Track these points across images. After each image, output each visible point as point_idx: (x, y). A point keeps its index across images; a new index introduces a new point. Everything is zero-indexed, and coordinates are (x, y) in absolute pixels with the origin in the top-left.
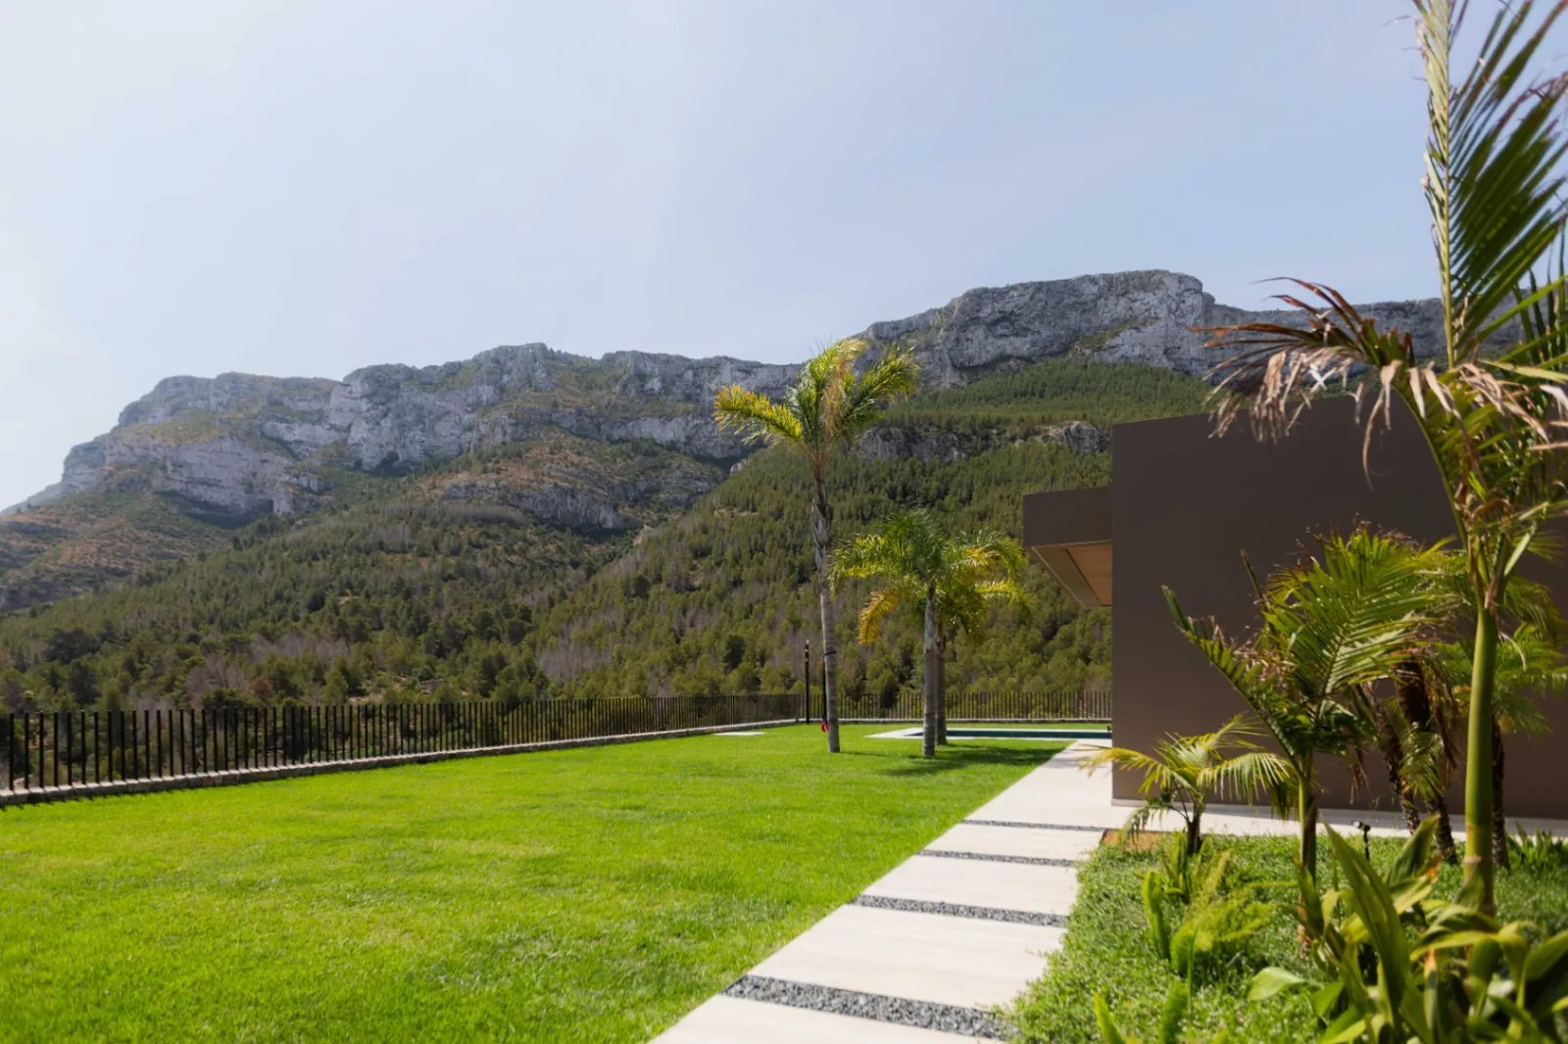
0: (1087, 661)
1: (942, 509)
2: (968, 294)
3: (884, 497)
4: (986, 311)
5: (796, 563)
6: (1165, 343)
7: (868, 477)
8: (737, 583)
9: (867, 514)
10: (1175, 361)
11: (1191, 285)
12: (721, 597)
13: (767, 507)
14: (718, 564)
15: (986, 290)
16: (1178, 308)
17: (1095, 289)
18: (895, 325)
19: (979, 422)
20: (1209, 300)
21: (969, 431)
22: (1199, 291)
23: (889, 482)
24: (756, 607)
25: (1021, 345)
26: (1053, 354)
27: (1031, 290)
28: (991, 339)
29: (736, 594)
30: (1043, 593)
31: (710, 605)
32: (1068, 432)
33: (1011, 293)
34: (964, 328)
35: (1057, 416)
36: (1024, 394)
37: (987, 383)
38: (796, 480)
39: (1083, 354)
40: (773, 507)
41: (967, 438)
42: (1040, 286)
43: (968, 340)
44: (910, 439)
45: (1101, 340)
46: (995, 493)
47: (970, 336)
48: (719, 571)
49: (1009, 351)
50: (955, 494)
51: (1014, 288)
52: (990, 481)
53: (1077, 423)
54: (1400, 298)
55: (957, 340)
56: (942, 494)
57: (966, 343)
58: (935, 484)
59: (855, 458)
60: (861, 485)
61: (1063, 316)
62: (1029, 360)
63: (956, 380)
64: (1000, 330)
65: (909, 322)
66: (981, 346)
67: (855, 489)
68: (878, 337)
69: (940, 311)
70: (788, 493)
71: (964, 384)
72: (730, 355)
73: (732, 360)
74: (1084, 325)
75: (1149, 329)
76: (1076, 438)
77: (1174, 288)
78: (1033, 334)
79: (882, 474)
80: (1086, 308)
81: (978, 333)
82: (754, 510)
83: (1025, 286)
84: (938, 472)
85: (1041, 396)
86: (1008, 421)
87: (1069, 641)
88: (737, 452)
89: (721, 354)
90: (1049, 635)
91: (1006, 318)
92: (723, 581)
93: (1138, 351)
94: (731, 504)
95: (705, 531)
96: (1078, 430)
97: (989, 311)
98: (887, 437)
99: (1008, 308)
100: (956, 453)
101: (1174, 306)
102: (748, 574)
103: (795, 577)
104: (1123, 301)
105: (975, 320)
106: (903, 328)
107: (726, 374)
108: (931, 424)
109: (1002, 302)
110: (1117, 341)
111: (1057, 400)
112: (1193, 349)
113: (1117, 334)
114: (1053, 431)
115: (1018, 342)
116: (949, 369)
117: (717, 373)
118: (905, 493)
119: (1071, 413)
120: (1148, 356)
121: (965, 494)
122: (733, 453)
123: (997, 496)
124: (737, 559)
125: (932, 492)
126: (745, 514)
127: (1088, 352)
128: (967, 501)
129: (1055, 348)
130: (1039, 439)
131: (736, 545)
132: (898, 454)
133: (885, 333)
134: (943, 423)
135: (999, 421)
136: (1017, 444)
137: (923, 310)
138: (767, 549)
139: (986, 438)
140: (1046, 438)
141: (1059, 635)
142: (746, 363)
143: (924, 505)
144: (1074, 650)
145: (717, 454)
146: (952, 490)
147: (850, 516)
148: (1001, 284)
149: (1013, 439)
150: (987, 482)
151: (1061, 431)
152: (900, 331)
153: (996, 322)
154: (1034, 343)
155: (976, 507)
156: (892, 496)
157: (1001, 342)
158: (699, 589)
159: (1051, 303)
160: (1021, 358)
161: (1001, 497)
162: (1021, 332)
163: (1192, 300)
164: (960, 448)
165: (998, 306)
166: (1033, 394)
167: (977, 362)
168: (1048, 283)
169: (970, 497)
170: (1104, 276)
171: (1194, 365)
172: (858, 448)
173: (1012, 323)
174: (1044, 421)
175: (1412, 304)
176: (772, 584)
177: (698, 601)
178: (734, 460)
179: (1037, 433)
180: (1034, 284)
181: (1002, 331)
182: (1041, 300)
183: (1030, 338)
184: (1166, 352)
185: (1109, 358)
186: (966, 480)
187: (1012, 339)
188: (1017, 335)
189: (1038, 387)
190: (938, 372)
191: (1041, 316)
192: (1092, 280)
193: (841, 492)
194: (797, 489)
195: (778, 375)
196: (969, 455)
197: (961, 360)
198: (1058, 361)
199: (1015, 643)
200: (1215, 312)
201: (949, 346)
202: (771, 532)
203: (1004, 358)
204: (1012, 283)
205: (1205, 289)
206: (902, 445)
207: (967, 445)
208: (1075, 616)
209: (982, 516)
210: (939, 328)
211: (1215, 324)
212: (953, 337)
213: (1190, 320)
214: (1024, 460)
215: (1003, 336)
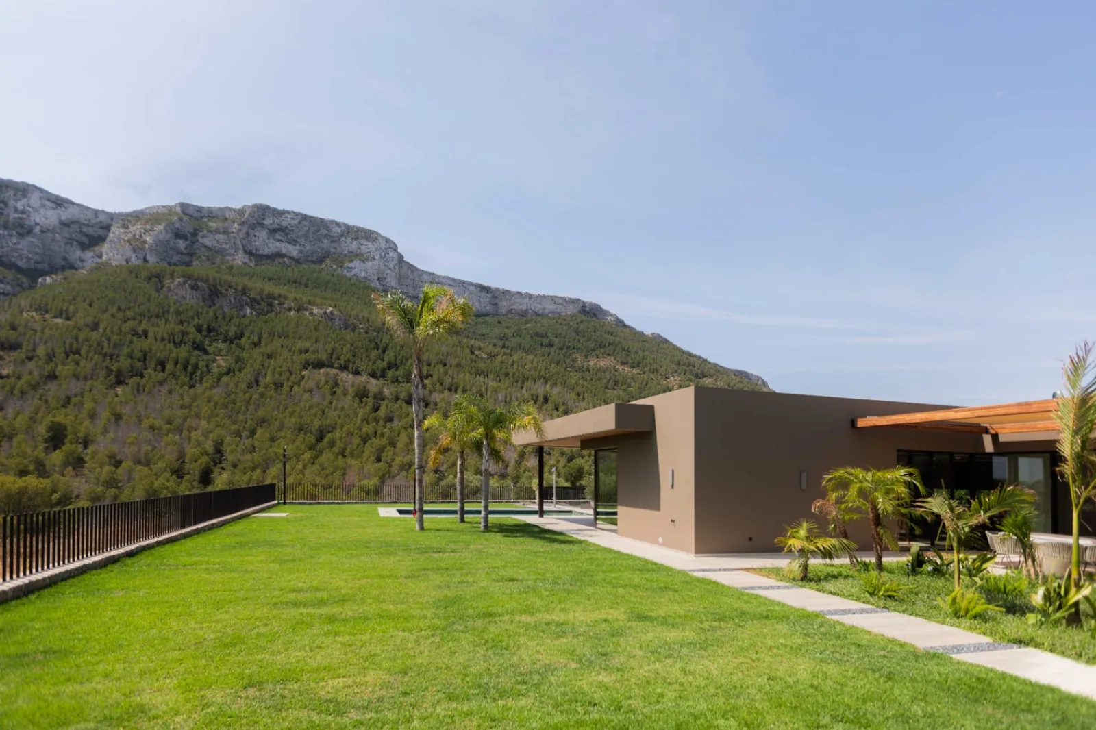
0: (344, 456)
1: (239, 346)
2: (255, 206)
3: (193, 330)
4: (268, 221)
5: (114, 368)
6: (378, 273)
7: (178, 313)
8: (52, 377)
9: (178, 340)
10: (383, 285)
11: (392, 246)
12: (35, 387)
13: (82, 318)
14: (30, 359)
15: (268, 207)
16: (385, 256)
17: (339, 230)
18: (200, 210)
19: (266, 293)
20: (401, 257)
21: (258, 298)
22: (396, 250)
23: (196, 320)
24: (74, 400)
25: (293, 251)
26: (313, 262)
27: (300, 217)
28: (271, 241)
29: (52, 386)
30: (313, 411)
31: (23, 393)
32: (325, 313)
33: (286, 215)
34: (253, 227)
35: (319, 301)
36: (295, 282)
37: (269, 268)
38: (112, 302)
39: (332, 267)
40: (89, 320)
41: (254, 300)
42: (305, 217)
43: (255, 236)
44: (213, 293)
45: (342, 262)
46: (277, 343)
47: (257, 234)
48: (31, 365)
49: (284, 251)
50: (249, 338)
51: (288, 212)
52: (274, 335)
53: (330, 309)
54: (486, 283)
55: (248, 234)
56: (240, 336)
57: (254, 238)
58: (233, 330)
59: (166, 297)
60: (172, 318)
61: (320, 240)
62: (297, 261)
63: (246, 260)
64: (278, 236)
65: (210, 210)
66: (264, 243)
67: (167, 320)
68: (184, 213)
69: (234, 210)
70: (106, 311)
71: (252, 264)
72: (39, 185)
73: (41, 190)
74: (332, 250)
75: (369, 264)
76: (330, 317)
77: (383, 245)
78: (300, 245)
79: (191, 314)
80: (335, 240)
81: (263, 234)
82: (68, 319)
83: (296, 214)
84: (236, 321)
85: (306, 286)
86: (286, 298)
87: (332, 444)
88: (45, 267)
89: (30, 182)
90: (320, 438)
91: (282, 230)
92: (36, 374)
93: (363, 274)
94: (42, 309)
95: (14, 328)
96: (332, 313)
97: (271, 222)
98: (194, 288)
99: (284, 224)
100: (249, 311)
101: (383, 254)
102: (63, 370)
103: (112, 378)
104: (355, 243)
105: (262, 225)
106: (205, 213)
107: (34, 200)
108: (230, 286)
109: (280, 219)
110: (351, 265)
111: (317, 291)
112: (393, 281)
113: (351, 261)
114: (316, 311)
115: (291, 247)
116: (241, 252)
117: (24, 196)
118: (209, 330)
119: (328, 302)
120: (369, 278)
121: (256, 339)
122: (39, 266)
123: (279, 345)
124: (50, 357)
125: (232, 333)
126: (59, 321)
127: (334, 267)
128: (256, 344)
129: (314, 258)
130: (307, 313)
131: (49, 345)
132: (204, 301)
133: (190, 211)
134: (240, 288)
135: (280, 296)
136: (292, 313)
137: (222, 206)
138: (83, 352)
139: (271, 305)
140: (311, 314)
141: (326, 440)
142: (57, 197)
143: (225, 341)
144: (336, 450)
145: (22, 264)
146: (247, 335)
147: (163, 339)
148: (280, 207)
149: (290, 310)
150: (272, 335)
151: (322, 312)
152: (203, 214)
153: (275, 231)
154: (301, 252)
155: (265, 349)
156: (199, 329)
157: (278, 244)
158: (8, 377)
159: (313, 229)
160: (292, 258)
161: (282, 346)
162: (293, 242)
163: (392, 254)
164: (252, 308)
165: (276, 221)
166: (300, 283)
167: (261, 252)
168: (311, 217)
169: (260, 341)
170: (345, 224)
172: (169, 290)
173: (287, 234)
174: (310, 303)
175: (490, 288)
176: (89, 382)
177: (8, 388)
178: (44, 274)
179: (306, 309)
181: (280, 238)
182: (305, 226)
183: (298, 247)
184: (379, 279)
185: (349, 275)
186: (256, 330)
187: (287, 245)
188: (289, 243)
189: (304, 281)
190: (232, 251)
191: (306, 236)
192: (338, 224)
193: (155, 320)
194: (113, 310)
195: (90, 215)
196: (259, 314)
197: (250, 248)
198: (317, 267)
199: (298, 443)
200: (403, 264)
201: (241, 236)
202: (87, 340)
203: (279, 255)
204: (287, 208)
205: (399, 250)
206: (206, 296)
207: (257, 307)
208: (334, 428)
209: (270, 357)
210: (234, 222)
211: (404, 270)
212: (244, 231)
213: (391, 266)
214: (297, 325)
215: (279, 240)
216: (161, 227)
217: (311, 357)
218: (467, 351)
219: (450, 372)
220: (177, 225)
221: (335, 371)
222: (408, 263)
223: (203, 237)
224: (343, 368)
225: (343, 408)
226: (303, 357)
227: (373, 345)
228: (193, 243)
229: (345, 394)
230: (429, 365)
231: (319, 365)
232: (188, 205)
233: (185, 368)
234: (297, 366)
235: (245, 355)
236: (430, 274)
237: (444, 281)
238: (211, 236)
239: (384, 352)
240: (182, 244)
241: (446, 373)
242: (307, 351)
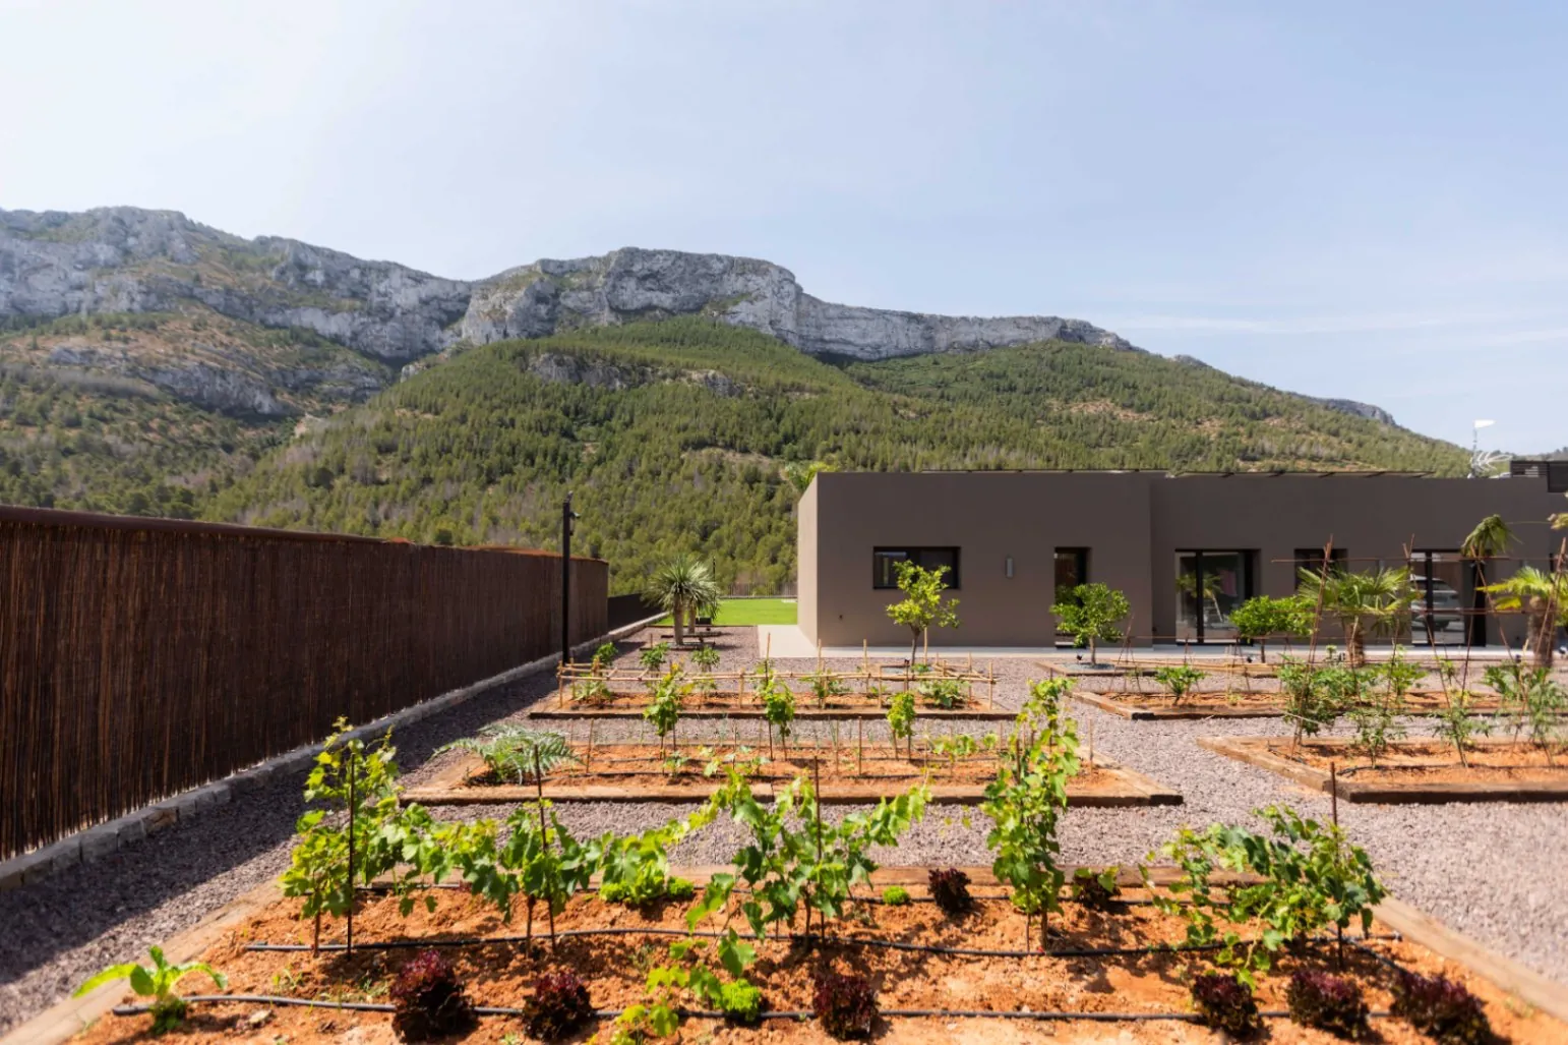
0: (733, 558)
1: (610, 429)
2: (622, 250)
3: (560, 414)
4: (637, 268)
5: (485, 466)
6: (770, 316)
7: (545, 395)
8: (427, 480)
9: (545, 427)
10: (777, 330)
11: (787, 276)
12: (413, 492)
13: (450, 412)
14: (406, 461)
15: (637, 250)
16: (779, 292)
17: (721, 266)
18: (561, 264)
19: (637, 360)
20: (799, 290)
21: (629, 367)
22: (792, 282)
23: (563, 402)
24: (452, 505)
25: (665, 299)
26: (690, 311)
27: (673, 257)
28: (641, 290)
29: (429, 490)
30: (696, 504)
31: (404, 499)
32: (706, 378)
33: (657, 256)
34: (620, 277)
35: (698, 363)
36: (668, 340)
37: (639, 326)
38: (478, 389)
39: (712, 315)
40: (458, 413)
41: (624, 370)
42: (680, 256)
43: (622, 288)
44: (580, 367)
45: (725, 306)
46: (653, 420)
47: (624, 285)
48: (407, 468)
49: (655, 302)
50: (620, 418)
51: (660, 253)
53: (712, 372)
54: (915, 311)
55: (614, 286)
56: (609, 416)
57: (621, 291)
58: (602, 409)
59: (532, 378)
60: (538, 401)
61: (697, 282)
62: (670, 312)
63: (613, 319)
64: (648, 284)
65: (572, 263)
66: (633, 295)
67: (533, 405)
68: (545, 272)
69: (599, 259)
70: (472, 401)
71: (619, 323)
72: (400, 262)
73: (402, 267)
74: (713, 292)
75: (759, 304)
76: (712, 383)
77: (776, 276)
78: (674, 292)
79: (557, 394)
80: (715, 279)
81: (631, 284)
82: (437, 413)
83: (669, 253)
84: (605, 398)
85: (682, 343)
86: (660, 363)
87: (719, 543)
88: (407, 353)
89: (391, 259)
90: (705, 536)
91: (653, 275)
92: (413, 477)
93: (751, 319)
94: (412, 405)
95: (388, 429)
96: (714, 377)
97: (640, 267)
98: (560, 363)
99: (656, 268)
100: (618, 384)
101: (776, 290)
102: (438, 471)
103: (484, 477)
104: (741, 279)
105: (629, 273)
106: (566, 268)
107: (396, 279)
108: (598, 356)
109: (650, 262)
110: (735, 309)
111: (695, 349)
112: (788, 324)
113: (736, 303)
114: (695, 375)
115: (662, 296)
116: (607, 309)
117: (386, 276)
118: (577, 413)
119: (708, 362)
120: (759, 324)
121: (628, 418)
122: (402, 354)
124: (424, 458)
125: (600, 415)
126: (429, 416)
127: (715, 314)
128: (628, 425)
129: (691, 306)
130: (684, 380)
131: (423, 445)
132: (570, 378)
133: (551, 269)
134: (608, 357)
135: (653, 361)
136: (668, 382)
137: (585, 255)
138: (455, 450)
139: (643, 374)
140: (690, 380)
141: (712, 538)
142: (417, 272)
143: (594, 424)
144: (724, 550)
145: (386, 353)
146: (617, 414)
147: (530, 429)
148: (650, 247)
149: (664, 377)
150: (646, 411)
151: (702, 376)
153: (645, 278)
154: (675, 300)
155: (638, 430)
156: (567, 414)
157: (649, 294)
158: (387, 482)
159: (689, 269)
160: (665, 310)
162: (666, 289)
163: (788, 288)
164: (622, 379)
165: (647, 265)
166: (675, 341)
167: (629, 307)
168: (687, 254)
169: (632, 421)
170: (728, 257)
171: (790, 336)
172: (535, 369)
173: (658, 281)
174: (687, 366)
175: (921, 316)
176: (463, 485)
177: (391, 495)
178: (405, 361)
179: (683, 375)
180: (674, 252)
181: (651, 286)
182: (681, 266)
183: (671, 295)
184: (771, 323)
185: (733, 322)
186: (628, 407)
187: (658, 293)
188: (662, 291)
189: (680, 336)
190: (597, 310)
191: (681, 279)
192: (719, 259)
193: (520, 405)
194: (479, 399)
195: (449, 288)
196: (629, 386)
197: (617, 304)
198: (694, 317)
199: (680, 543)
200: (803, 299)
201: (607, 291)
202: (458, 436)
203: (651, 307)
204: (659, 248)
205: (797, 281)
206: (573, 372)
207: (627, 377)
208: (721, 523)
209: (644, 439)
210: (598, 274)
211: (803, 308)
212: (610, 283)
213: (787, 302)
214: (674, 396)
215: (651, 289)
216: (520, 293)
217: (692, 435)
218: (888, 411)
219: (865, 442)
220: (538, 288)
221: (719, 450)
222: (808, 296)
223: (566, 297)
224: (729, 446)
225: (730, 499)
226: (682, 436)
227: (765, 412)
228: (555, 306)
229: (732, 480)
230: (837, 434)
231: (700, 445)
232: (549, 261)
233: (554, 459)
234: (675, 449)
235: (617, 439)
236: (837, 306)
237: (858, 314)
238: (573, 295)
239: (778, 421)
240: (543, 310)
241: (860, 443)
242: (685, 428)
